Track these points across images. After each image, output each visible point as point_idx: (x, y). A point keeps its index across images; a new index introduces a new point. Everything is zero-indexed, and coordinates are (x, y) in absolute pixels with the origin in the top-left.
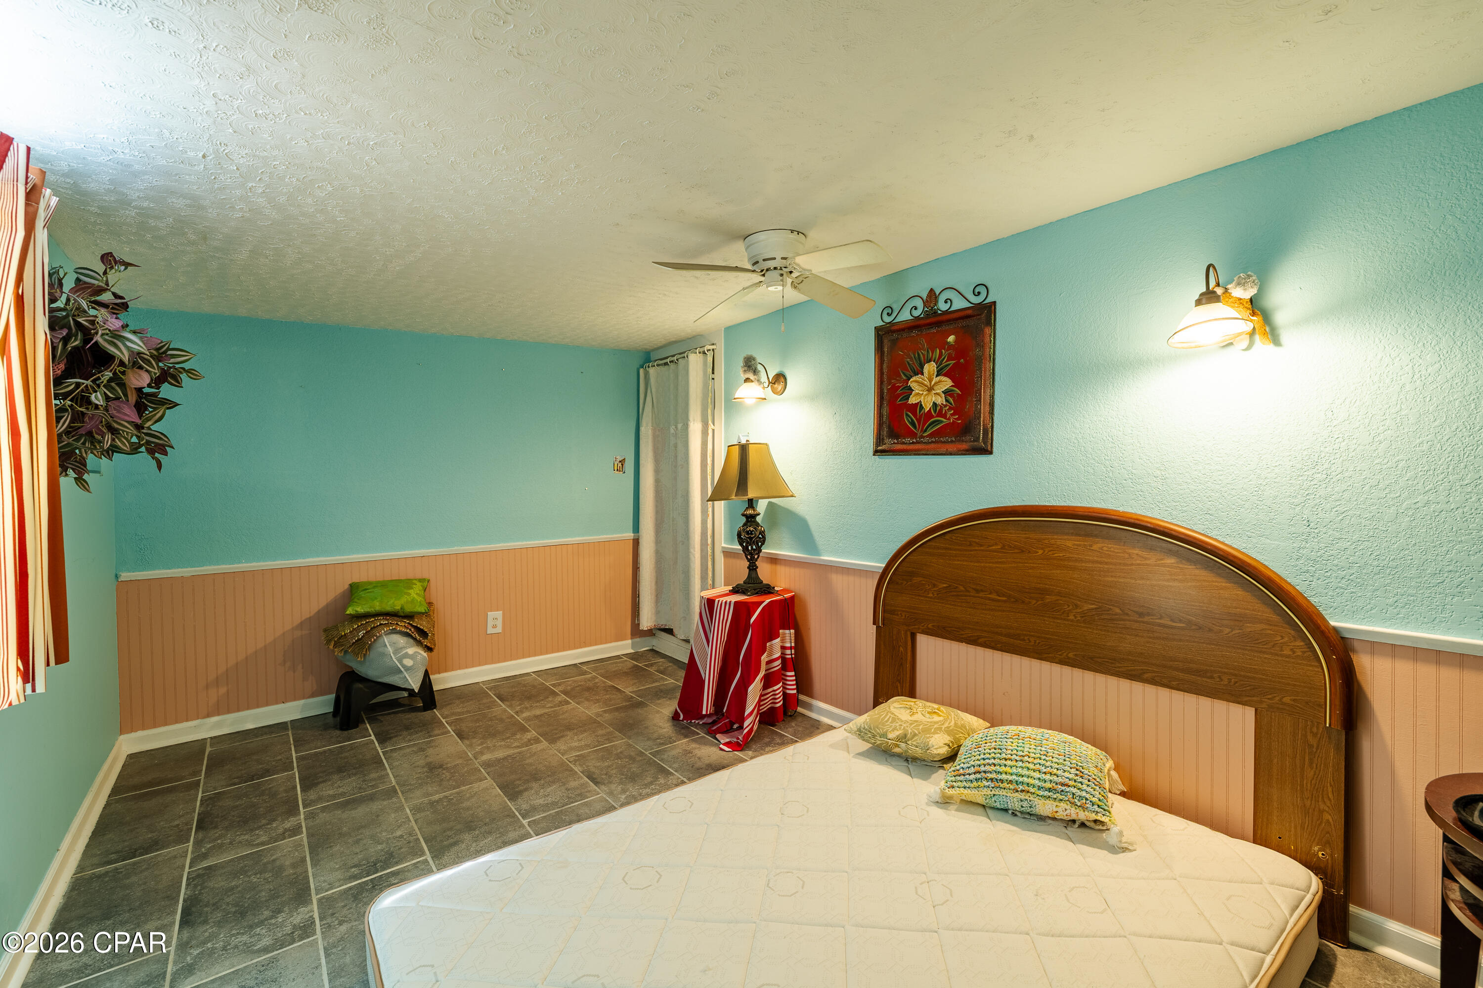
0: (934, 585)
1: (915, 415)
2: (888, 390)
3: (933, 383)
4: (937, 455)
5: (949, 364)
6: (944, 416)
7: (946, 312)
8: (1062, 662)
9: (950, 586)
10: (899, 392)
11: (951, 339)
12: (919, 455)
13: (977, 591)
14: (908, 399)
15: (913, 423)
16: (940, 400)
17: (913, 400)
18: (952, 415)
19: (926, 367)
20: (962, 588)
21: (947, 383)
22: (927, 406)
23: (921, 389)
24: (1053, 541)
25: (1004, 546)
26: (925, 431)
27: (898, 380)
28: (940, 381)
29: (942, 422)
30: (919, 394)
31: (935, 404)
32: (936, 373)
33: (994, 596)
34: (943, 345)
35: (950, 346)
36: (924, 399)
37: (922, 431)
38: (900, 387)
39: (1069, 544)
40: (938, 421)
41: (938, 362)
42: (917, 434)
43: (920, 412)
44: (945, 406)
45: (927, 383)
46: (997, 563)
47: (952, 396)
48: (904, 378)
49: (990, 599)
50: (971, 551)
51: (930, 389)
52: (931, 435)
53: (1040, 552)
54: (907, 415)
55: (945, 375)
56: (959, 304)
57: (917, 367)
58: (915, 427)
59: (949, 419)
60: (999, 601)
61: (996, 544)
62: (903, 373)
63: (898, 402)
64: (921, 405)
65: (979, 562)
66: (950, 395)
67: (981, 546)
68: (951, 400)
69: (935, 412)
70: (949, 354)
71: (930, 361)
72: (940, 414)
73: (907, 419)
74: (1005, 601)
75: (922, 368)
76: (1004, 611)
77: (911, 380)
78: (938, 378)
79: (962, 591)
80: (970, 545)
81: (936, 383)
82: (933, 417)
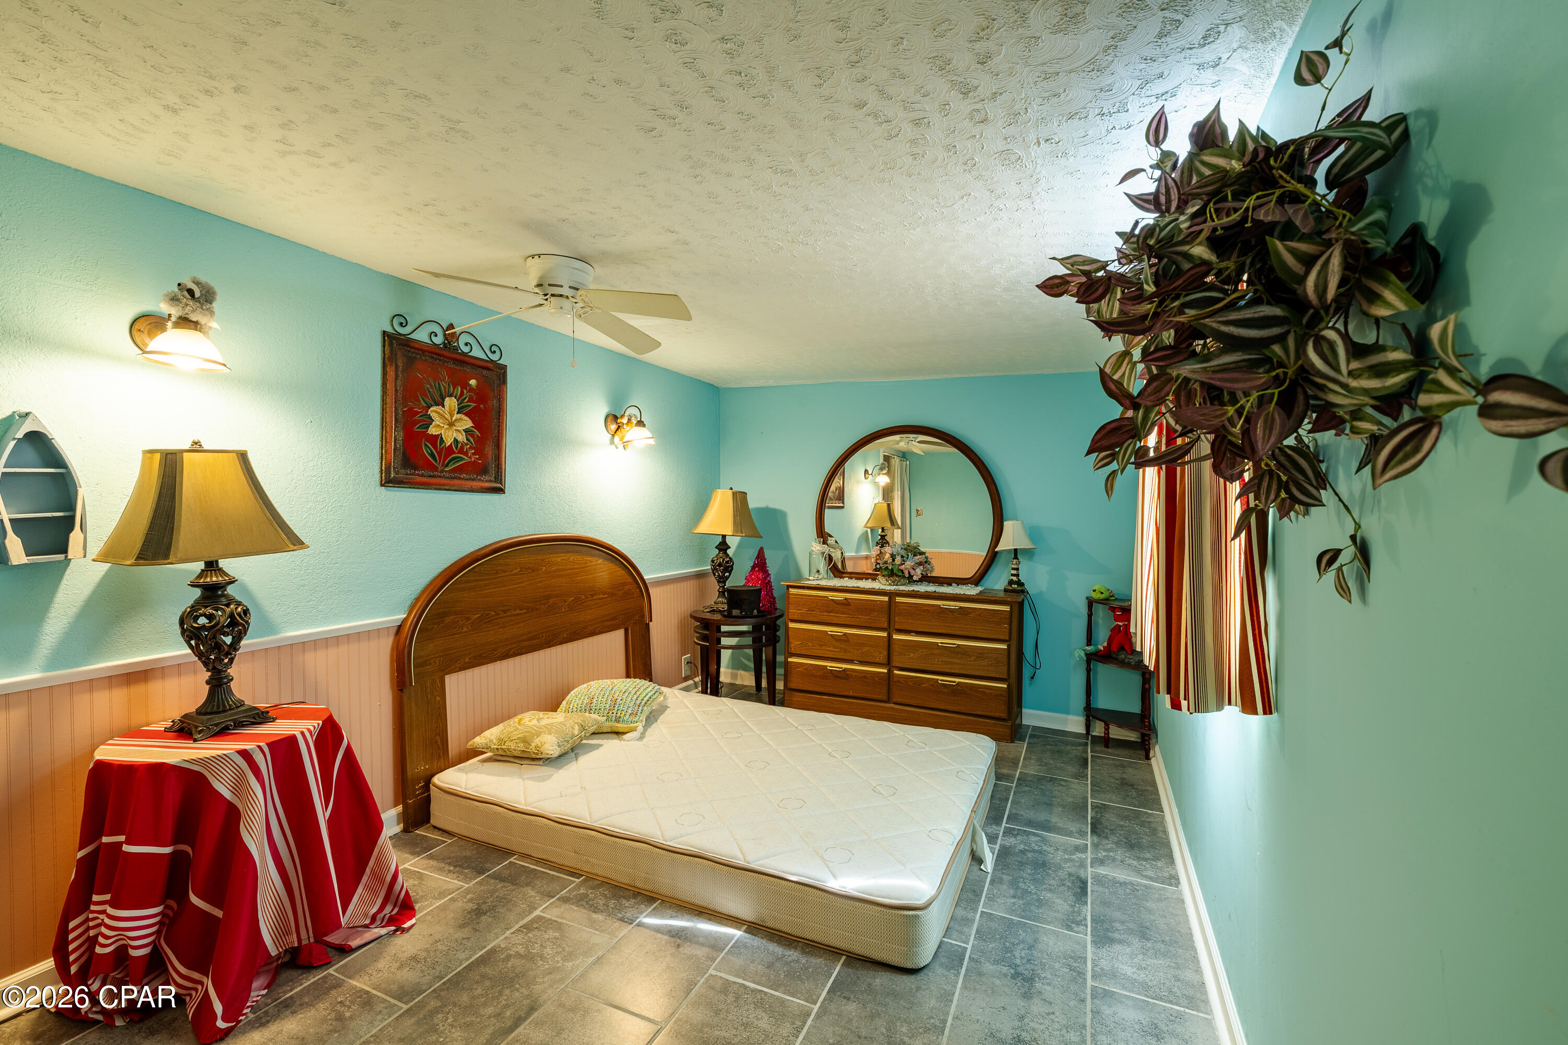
0: (468, 619)
1: (435, 447)
2: (404, 412)
3: (454, 418)
4: (459, 491)
5: (470, 406)
6: (466, 454)
7: (463, 354)
8: (561, 643)
9: (482, 614)
10: (417, 417)
11: (473, 382)
12: (440, 489)
13: (505, 611)
14: (428, 428)
15: (432, 455)
16: (462, 438)
17: (432, 431)
18: (473, 454)
19: (447, 400)
20: (493, 613)
21: (467, 423)
22: (449, 441)
23: (441, 421)
24: (550, 560)
25: (521, 568)
26: (447, 466)
27: (416, 405)
28: (461, 419)
29: (464, 459)
30: (439, 426)
31: (456, 440)
32: (457, 410)
33: (518, 612)
34: (465, 385)
35: (471, 389)
36: (445, 432)
37: (443, 465)
38: (419, 413)
39: (559, 559)
40: (460, 457)
41: (460, 399)
42: (437, 468)
43: (440, 445)
44: (467, 444)
45: (448, 416)
46: (518, 583)
47: (472, 436)
48: (424, 404)
49: (515, 615)
50: (498, 578)
51: (451, 424)
52: (453, 470)
53: (544, 568)
54: (426, 445)
55: (466, 414)
56: (477, 353)
57: (437, 398)
58: (436, 460)
59: (470, 458)
60: (521, 614)
61: (516, 569)
62: (423, 399)
63: (416, 429)
64: (442, 438)
65: (504, 586)
66: (470, 435)
67: (506, 572)
68: (472, 440)
69: (457, 448)
70: (470, 396)
71: (451, 396)
72: (461, 451)
73: (426, 450)
74: (526, 613)
75: (443, 400)
76: (525, 621)
77: (432, 409)
78: (459, 416)
79: (493, 616)
80: (497, 573)
81: (456, 420)
82: (454, 453)
